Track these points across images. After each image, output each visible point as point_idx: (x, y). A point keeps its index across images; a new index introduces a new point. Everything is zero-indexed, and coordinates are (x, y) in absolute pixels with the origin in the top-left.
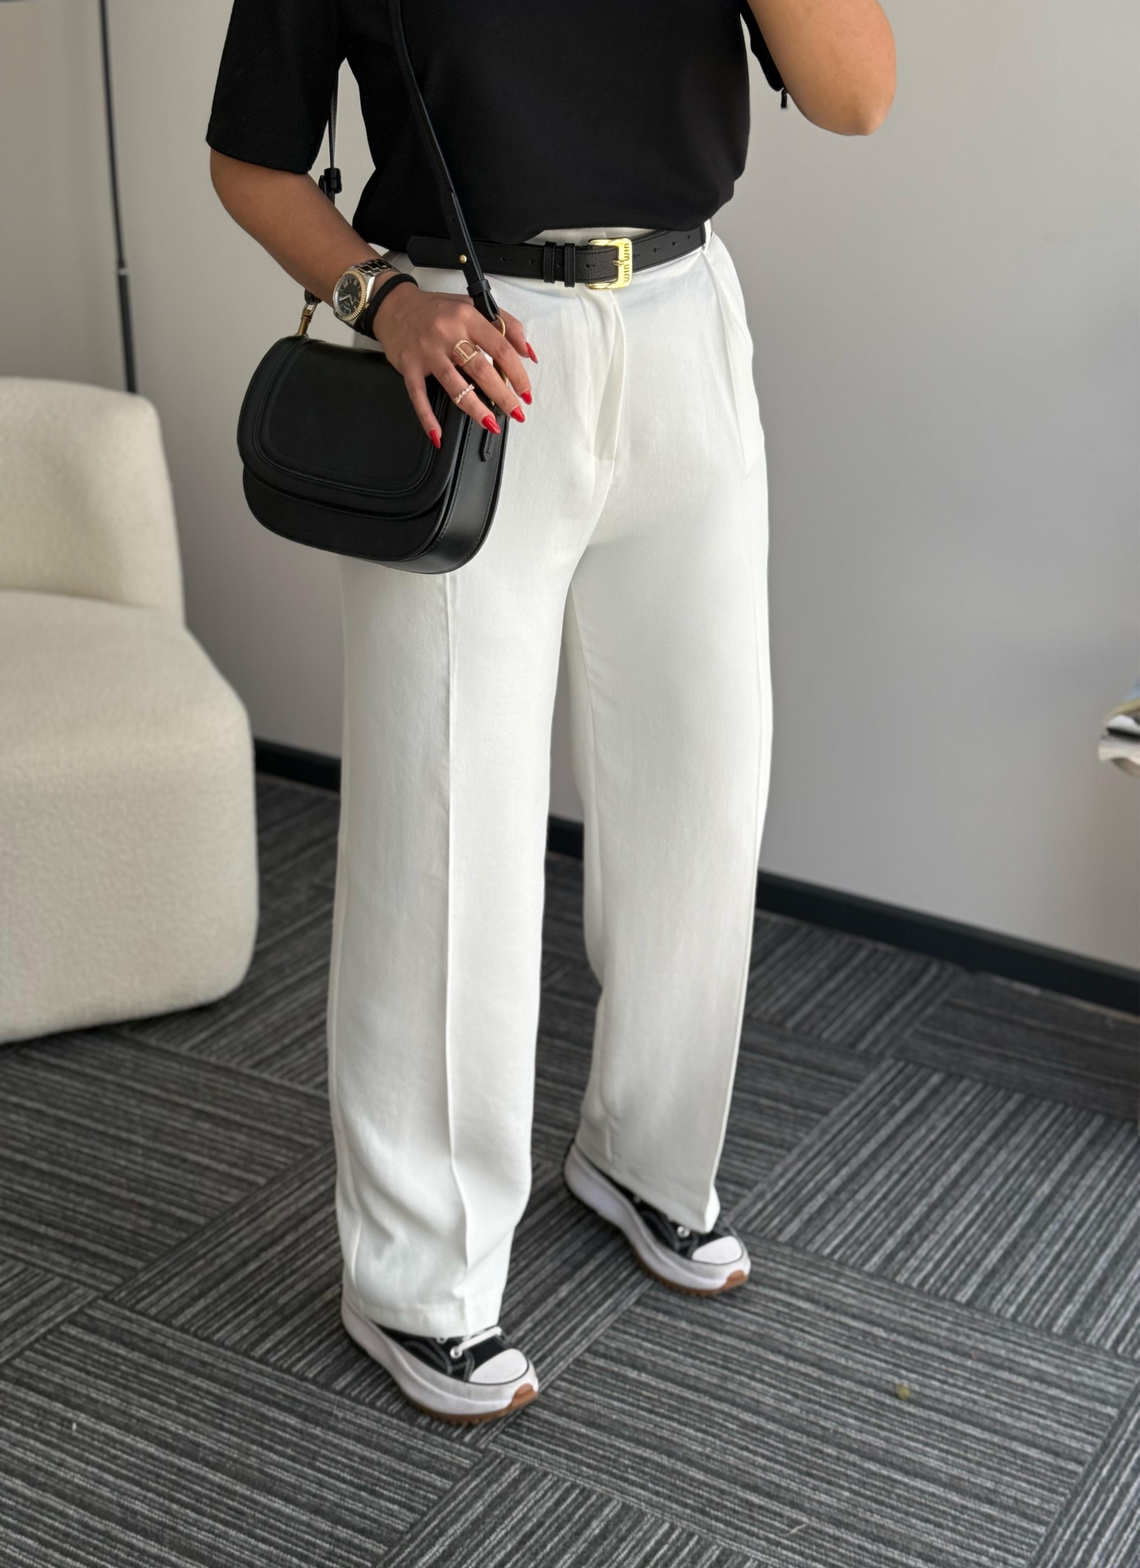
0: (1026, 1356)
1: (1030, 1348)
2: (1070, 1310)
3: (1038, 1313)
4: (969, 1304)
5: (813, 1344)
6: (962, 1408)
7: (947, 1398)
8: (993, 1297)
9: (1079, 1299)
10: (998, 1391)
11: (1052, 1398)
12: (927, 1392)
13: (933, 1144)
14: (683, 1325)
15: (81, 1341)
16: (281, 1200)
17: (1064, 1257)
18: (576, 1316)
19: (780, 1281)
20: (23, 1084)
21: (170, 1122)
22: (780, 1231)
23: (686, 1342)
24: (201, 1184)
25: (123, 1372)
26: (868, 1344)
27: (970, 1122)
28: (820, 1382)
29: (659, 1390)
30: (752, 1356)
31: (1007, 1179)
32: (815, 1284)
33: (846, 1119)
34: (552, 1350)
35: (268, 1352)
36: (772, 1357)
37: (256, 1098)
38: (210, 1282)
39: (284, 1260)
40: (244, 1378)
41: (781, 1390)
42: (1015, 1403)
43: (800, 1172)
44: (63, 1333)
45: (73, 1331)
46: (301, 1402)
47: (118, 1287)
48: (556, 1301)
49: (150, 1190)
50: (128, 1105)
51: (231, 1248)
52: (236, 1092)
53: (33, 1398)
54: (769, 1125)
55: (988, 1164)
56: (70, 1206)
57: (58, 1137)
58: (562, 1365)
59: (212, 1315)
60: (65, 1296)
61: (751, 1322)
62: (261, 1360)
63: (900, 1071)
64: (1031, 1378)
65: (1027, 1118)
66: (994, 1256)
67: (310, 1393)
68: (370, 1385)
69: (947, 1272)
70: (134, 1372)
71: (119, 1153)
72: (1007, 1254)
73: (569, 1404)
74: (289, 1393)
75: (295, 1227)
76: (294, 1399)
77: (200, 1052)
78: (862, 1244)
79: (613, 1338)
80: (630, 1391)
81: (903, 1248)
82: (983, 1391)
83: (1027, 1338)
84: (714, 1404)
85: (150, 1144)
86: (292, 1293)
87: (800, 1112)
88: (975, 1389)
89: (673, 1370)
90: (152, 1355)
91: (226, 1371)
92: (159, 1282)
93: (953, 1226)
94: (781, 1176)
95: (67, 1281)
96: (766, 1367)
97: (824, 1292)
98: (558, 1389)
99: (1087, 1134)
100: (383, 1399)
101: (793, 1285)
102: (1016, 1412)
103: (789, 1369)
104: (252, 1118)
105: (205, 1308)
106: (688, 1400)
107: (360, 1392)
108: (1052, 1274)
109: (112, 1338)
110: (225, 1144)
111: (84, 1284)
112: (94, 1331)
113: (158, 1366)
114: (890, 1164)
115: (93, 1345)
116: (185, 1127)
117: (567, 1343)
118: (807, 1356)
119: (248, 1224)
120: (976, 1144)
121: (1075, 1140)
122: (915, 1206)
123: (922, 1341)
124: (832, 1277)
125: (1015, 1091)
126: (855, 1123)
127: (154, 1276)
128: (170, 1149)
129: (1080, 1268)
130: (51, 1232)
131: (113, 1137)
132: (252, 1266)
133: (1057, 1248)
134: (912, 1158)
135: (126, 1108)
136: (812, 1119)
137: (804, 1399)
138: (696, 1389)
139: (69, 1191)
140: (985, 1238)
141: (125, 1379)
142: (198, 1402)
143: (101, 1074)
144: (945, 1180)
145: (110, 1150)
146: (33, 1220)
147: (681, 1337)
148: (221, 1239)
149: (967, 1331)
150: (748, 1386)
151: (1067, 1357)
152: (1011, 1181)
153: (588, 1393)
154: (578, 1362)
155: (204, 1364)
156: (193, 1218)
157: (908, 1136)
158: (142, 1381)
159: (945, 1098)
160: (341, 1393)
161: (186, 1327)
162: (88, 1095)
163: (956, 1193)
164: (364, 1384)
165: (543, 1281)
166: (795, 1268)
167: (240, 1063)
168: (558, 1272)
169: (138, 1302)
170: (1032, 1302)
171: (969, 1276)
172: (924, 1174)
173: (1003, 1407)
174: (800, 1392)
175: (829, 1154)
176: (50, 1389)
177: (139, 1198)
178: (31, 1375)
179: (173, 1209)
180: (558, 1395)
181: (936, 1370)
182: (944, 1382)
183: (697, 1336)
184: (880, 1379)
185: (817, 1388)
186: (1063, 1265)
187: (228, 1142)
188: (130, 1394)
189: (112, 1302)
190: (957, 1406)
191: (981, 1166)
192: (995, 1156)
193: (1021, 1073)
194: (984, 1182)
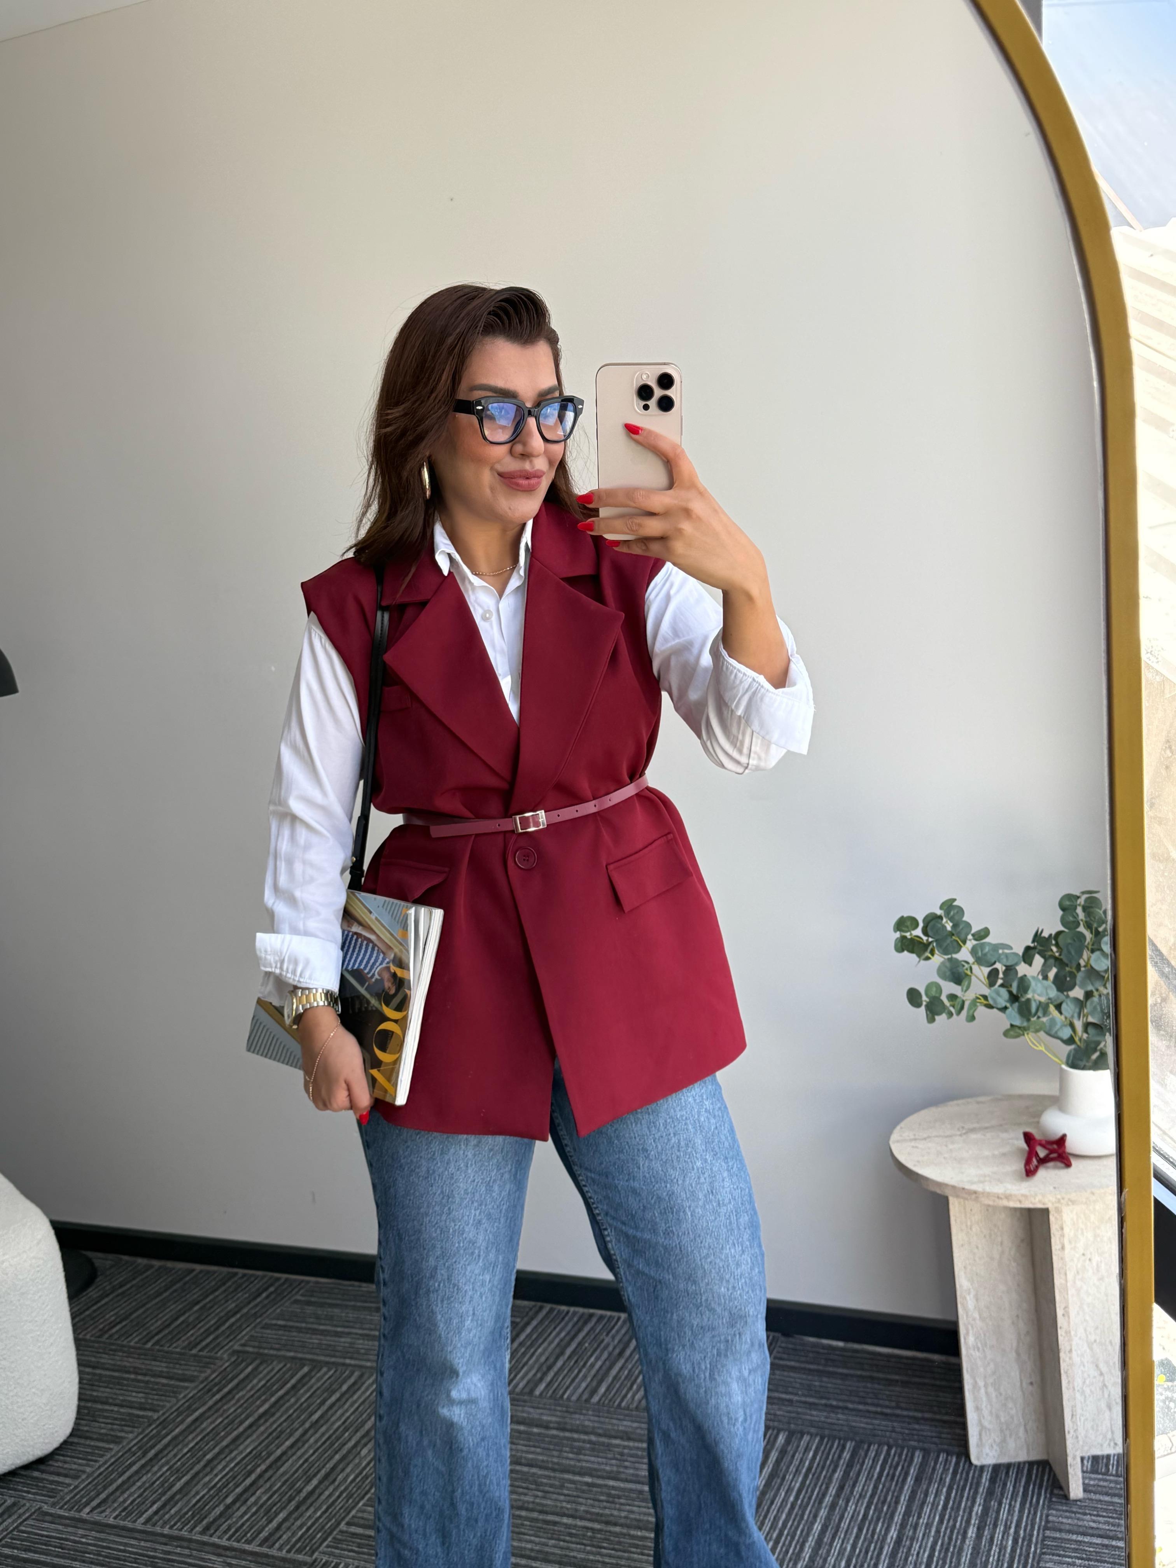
13: (793, 1506)
27: (818, 1478)
31: (860, 1530)
55: (841, 1518)
65: (862, 1464)
99: (913, 1471)
120: (828, 1500)
121: (905, 1480)
125: (846, 1440)
144: (811, 1542)
152: (864, 1531)
157: (772, 1503)
159: (793, 1456)
163: (823, 1551)
167: (191, 1531)
172: (793, 1538)
191: (837, 1520)
192: (846, 1509)
193: (847, 1420)
194: (842, 1536)
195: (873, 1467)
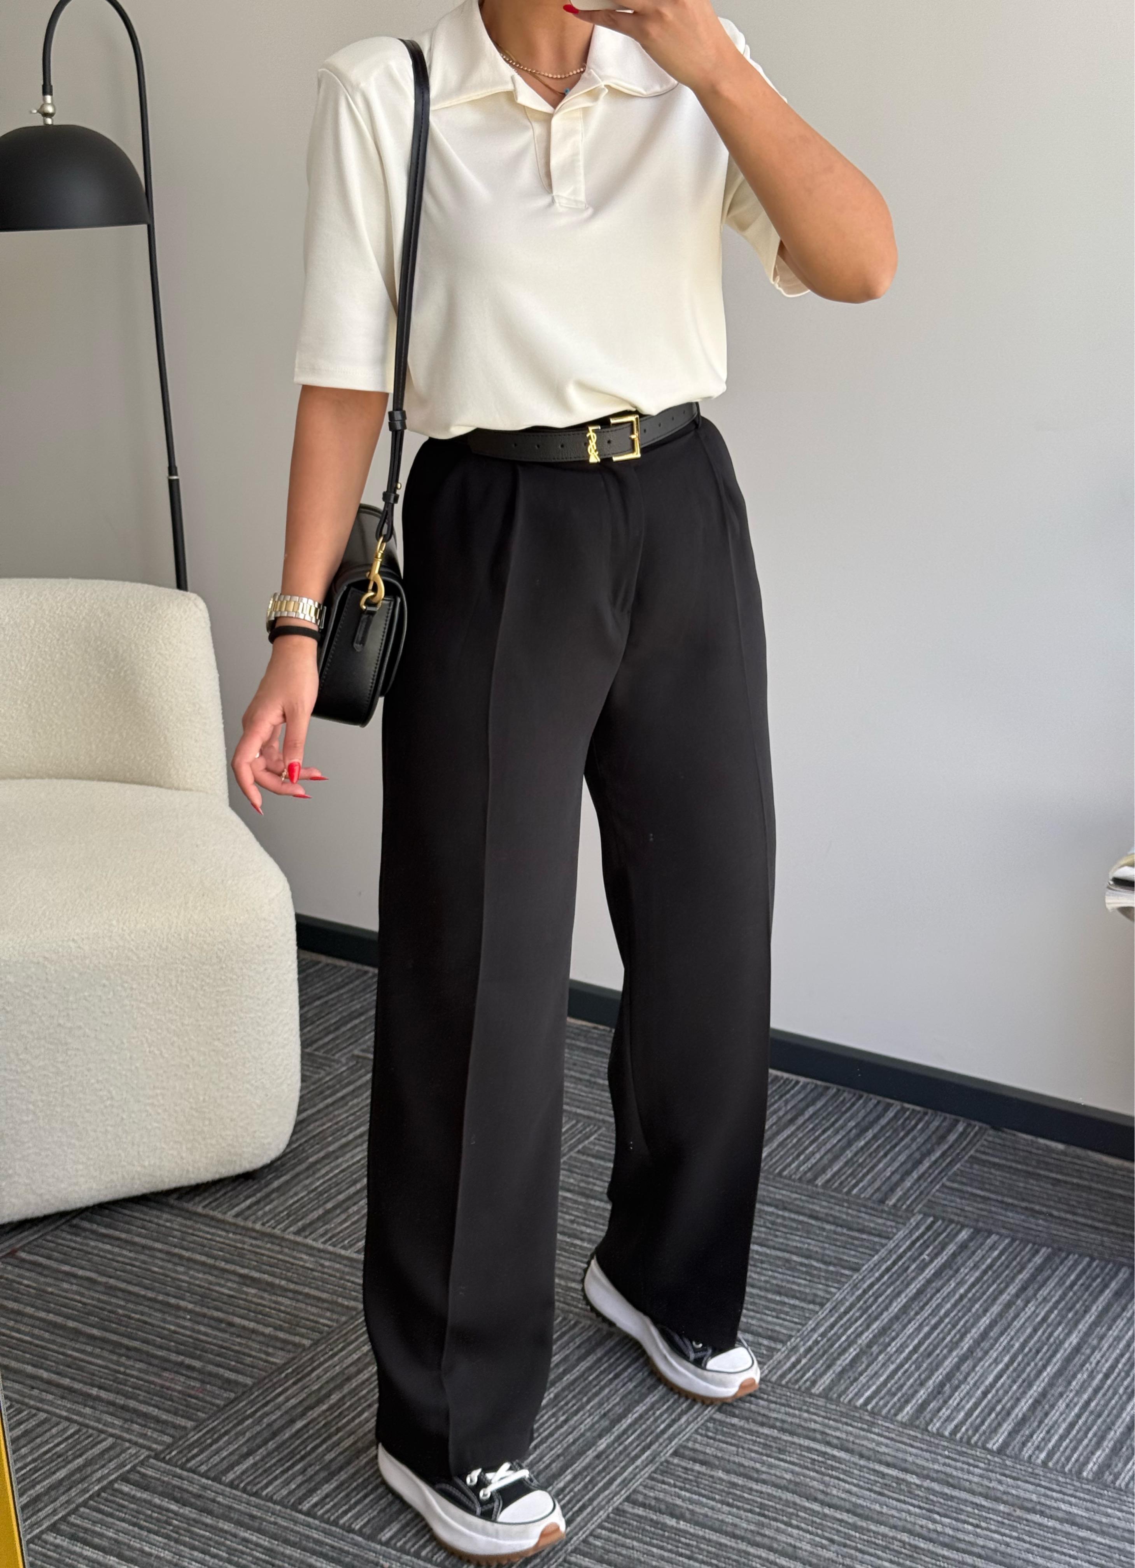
0: (1056, 1500)
1: (1060, 1492)
2: (1099, 1456)
3: (1068, 1459)
4: (1001, 1451)
5: (849, 1492)
6: (995, 1551)
7: (980, 1542)
8: (1024, 1444)
9: (1108, 1444)
10: (1030, 1534)
11: (1082, 1540)
12: (960, 1535)
13: (962, 1297)
14: (720, 1474)
15: (134, 1497)
16: (326, 1361)
17: (1093, 1404)
18: (615, 1467)
19: (814, 1430)
20: (74, 1253)
21: (217, 1288)
22: (814, 1383)
23: (723, 1491)
24: (248, 1347)
25: (175, 1526)
26: (901, 1490)
27: (998, 1277)
28: (855, 1527)
29: (698, 1536)
30: (787, 1503)
31: (1035, 1330)
32: (847, 1433)
33: (877, 1275)
34: (591, 1500)
35: (316, 1505)
36: (807, 1504)
37: (301, 1263)
38: (258, 1441)
39: (330, 1418)
40: (292, 1530)
41: (817, 1535)
42: (1047, 1545)
43: (832, 1326)
44: (116, 1490)
45: (126, 1488)
46: (348, 1553)
47: (169, 1447)
48: (595, 1453)
49: (198, 1352)
50: (176, 1272)
51: (278, 1407)
52: (280, 1257)
53: (89, 1552)
54: (803, 1282)
55: (1016, 1316)
56: (122, 1369)
57: (110, 1304)
58: (603, 1514)
59: (260, 1471)
60: (118, 1456)
61: (786, 1471)
62: (308, 1514)
63: (928, 1228)
64: (1061, 1521)
65: (1054, 1271)
66: (1024, 1405)
67: (356, 1544)
68: (415, 1535)
69: (979, 1420)
70: (185, 1526)
71: (169, 1319)
72: (1037, 1403)
73: (610, 1551)
74: (336, 1544)
75: (339, 1387)
76: (341, 1550)
77: (246, 1219)
78: (894, 1394)
79: (652, 1488)
80: (668, 1538)
81: (934, 1398)
82: (1015, 1534)
83: (1058, 1483)
84: (751, 1550)
85: (198, 1309)
86: (338, 1450)
87: (831, 1268)
88: (1007, 1532)
89: (711, 1518)
90: (202, 1510)
91: (275, 1523)
92: (209, 1441)
93: (983, 1376)
94: (814, 1330)
95: (119, 1441)
96: (801, 1514)
97: (857, 1441)
98: (598, 1537)
99: (1114, 1285)
100: (428, 1549)
101: (827, 1434)
102: (1047, 1553)
103: (825, 1515)
104: (296, 1283)
105: (255, 1464)
106: (726, 1546)
107: (405, 1543)
108: (1080, 1422)
109: (162, 1495)
110: (270, 1308)
111: (136, 1444)
112: (146, 1489)
113: (208, 1520)
114: (920, 1318)
115: (145, 1501)
116: (232, 1293)
117: (607, 1492)
118: (842, 1503)
119: (294, 1384)
120: (1005, 1297)
121: (1102, 1292)
122: (945, 1358)
123: (954, 1487)
124: (865, 1426)
125: (1042, 1245)
126: (886, 1278)
127: (204, 1435)
128: (216, 1314)
129: (1108, 1416)
130: (103, 1394)
131: (161, 1302)
132: (299, 1424)
133: (1085, 1397)
134: (943, 1312)
135: (173, 1275)
136: (842, 1275)
137: (840, 1544)
138: (734, 1536)
139: (121, 1355)
140: (1015, 1387)
141: (177, 1533)
142: (247, 1554)
143: (150, 1243)
144: (975, 1333)
145: (159, 1315)
146: (85, 1383)
147: (718, 1486)
148: (268, 1398)
149: (999, 1477)
150: (783, 1532)
151: (1096, 1500)
152: (1040, 1333)
153: (628, 1541)
154: (618, 1511)
155: (253, 1517)
156: (241, 1378)
157: (938, 1291)
158: (193, 1535)
159: (974, 1253)
160: (387, 1544)
161: (236, 1483)
162: (137, 1264)
163: (985, 1345)
164: (409, 1535)
165: (582, 1435)
166: (830, 1419)
167: (284, 1230)
168: (597, 1426)
169: (188, 1461)
170: (1061, 1449)
171: (1000, 1425)
172: (954, 1327)
173: (1034, 1548)
174: (836, 1538)
175: (861, 1307)
176: (105, 1543)
177: (188, 1361)
178: (86, 1530)
179: (221, 1371)
180: (598, 1543)
181: (969, 1515)
182: (977, 1526)
183: (734, 1485)
184: (915, 1524)
185: (853, 1533)
186: (1092, 1413)
187: (273, 1305)
188: (182, 1548)
189: (163, 1460)
190: (989, 1549)
191: (1010, 1318)
192: (1023, 1309)
193: (1048, 1228)
194: (1012, 1333)
195: (1067, 1275)
